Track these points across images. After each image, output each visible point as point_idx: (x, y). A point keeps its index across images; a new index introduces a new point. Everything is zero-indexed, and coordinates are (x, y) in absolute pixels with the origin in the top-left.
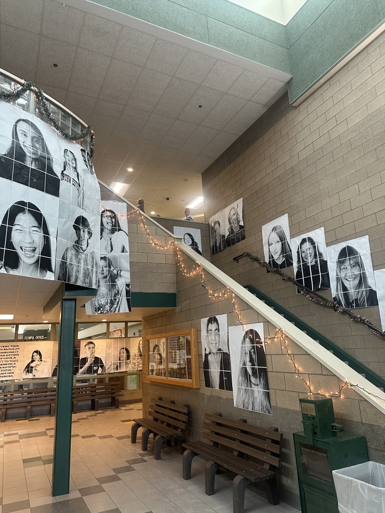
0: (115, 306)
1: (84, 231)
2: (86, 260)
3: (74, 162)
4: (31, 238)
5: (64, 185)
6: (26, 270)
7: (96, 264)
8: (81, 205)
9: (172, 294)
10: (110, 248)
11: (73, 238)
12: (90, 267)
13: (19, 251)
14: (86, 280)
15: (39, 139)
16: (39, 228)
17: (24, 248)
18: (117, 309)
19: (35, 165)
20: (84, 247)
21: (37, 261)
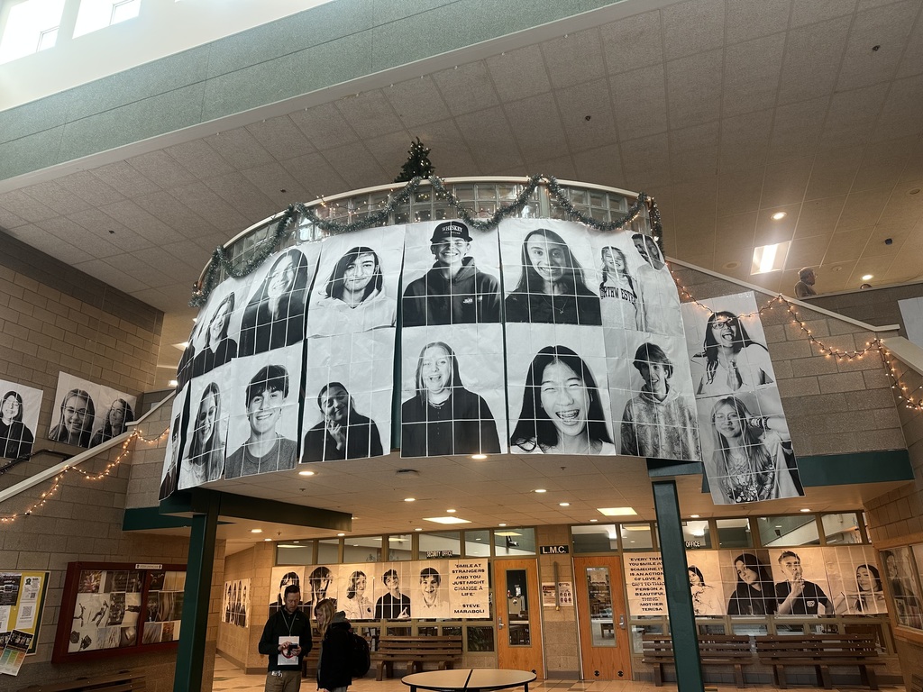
0: (768, 486)
1: (655, 368)
2: (668, 415)
3: (621, 262)
4: (569, 396)
5: (608, 306)
6: (570, 445)
7: (690, 419)
8: (643, 326)
9: (896, 452)
10: (736, 379)
11: (636, 383)
12: (678, 425)
13: (555, 419)
14: (676, 448)
15: (560, 250)
16: (578, 379)
17: (561, 414)
18: (774, 491)
19: (559, 290)
20: (661, 393)
21: (584, 429)
